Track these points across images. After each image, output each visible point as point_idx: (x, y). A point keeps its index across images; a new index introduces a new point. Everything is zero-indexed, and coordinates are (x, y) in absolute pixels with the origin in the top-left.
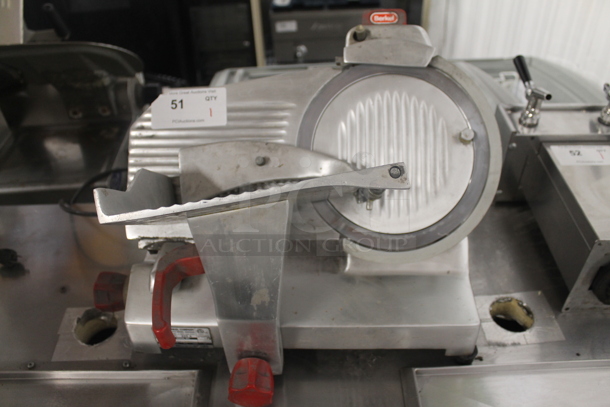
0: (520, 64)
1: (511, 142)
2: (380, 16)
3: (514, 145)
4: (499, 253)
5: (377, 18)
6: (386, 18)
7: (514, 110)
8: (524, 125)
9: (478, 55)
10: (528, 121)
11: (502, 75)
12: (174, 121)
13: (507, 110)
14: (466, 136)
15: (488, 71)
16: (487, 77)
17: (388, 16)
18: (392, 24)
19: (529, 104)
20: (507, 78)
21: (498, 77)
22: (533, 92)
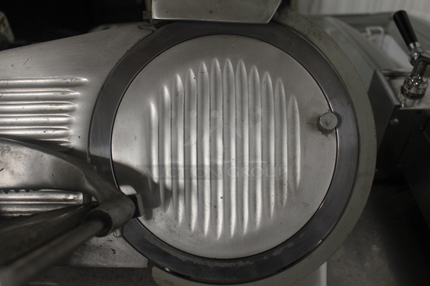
0: (401, 20)
1: (392, 118)
3: (396, 120)
4: (375, 249)
7: (393, 76)
8: (408, 95)
9: (343, 10)
10: (413, 91)
11: (368, 30)
13: (385, 75)
14: (327, 124)
15: (355, 26)
16: (355, 31)
19: (415, 70)
20: (373, 32)
21: (365, 31)
22: (420, 56)
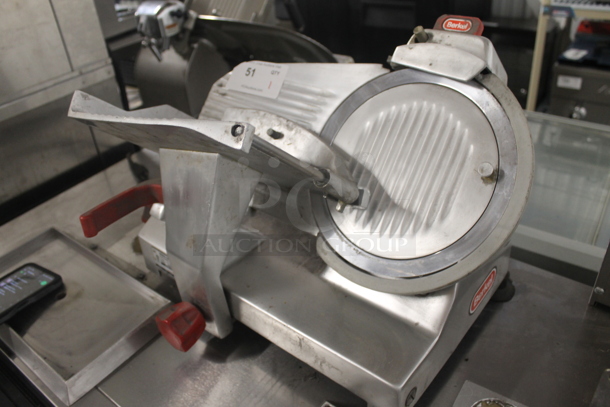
2: (453, 22)
5: (450, 25)
6: (459, 26)
12: (243, 86)
17: (462, 23)
18: (463, 32)
